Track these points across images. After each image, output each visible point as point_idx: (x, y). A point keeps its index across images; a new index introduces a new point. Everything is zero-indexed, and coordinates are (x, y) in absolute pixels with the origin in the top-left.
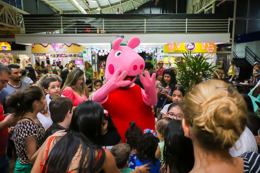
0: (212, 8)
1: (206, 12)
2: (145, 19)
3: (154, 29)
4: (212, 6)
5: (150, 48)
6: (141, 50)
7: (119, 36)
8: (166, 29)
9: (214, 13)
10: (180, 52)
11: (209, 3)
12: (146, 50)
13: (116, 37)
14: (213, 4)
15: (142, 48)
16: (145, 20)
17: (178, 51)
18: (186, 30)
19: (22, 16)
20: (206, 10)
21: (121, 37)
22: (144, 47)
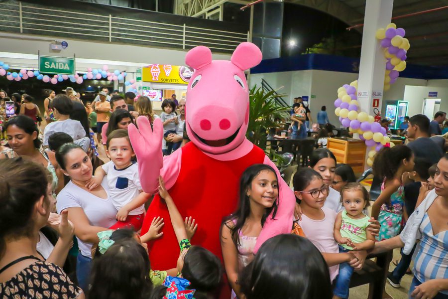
0: (218, 13)
1: (209, 18)
2: (110, 15)
3: (126, 36)
4: (220, 10)
5: (117, 72)
6: (99, 73)
7: (57, 43)
8: (150, 39)
9: (222, 20)
10: (170, 82)
11: (215, 3)
12: (109, 74)
13: (50, 43)
14: (220, 6)
15: (100, 71)
16: (110, 17)
17: (167, 80)
18: (184, 44)
20: (208, 15)
21: (62, 44)
22: (106, 68)
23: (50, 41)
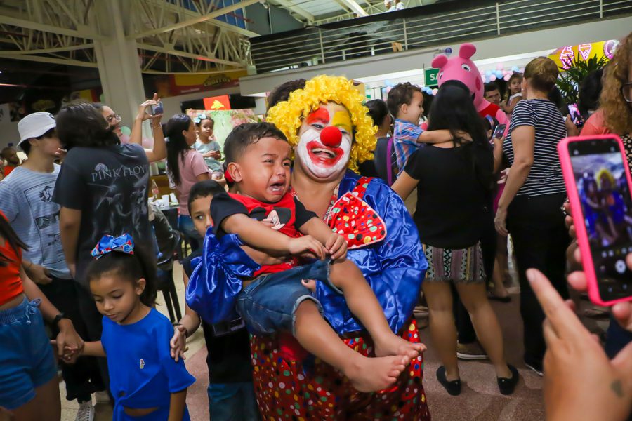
3: (519, 22)
6: (493, 74)
7: (440, 52)
8: (550, 17)
12: (504, 73)
13: (434, 53)
15: (494, 71)
16: (497, 5)
18: (601, 12)
19: (248, 42)
21: (446, 51)
22: (501, 66)
23: (434, 51)
